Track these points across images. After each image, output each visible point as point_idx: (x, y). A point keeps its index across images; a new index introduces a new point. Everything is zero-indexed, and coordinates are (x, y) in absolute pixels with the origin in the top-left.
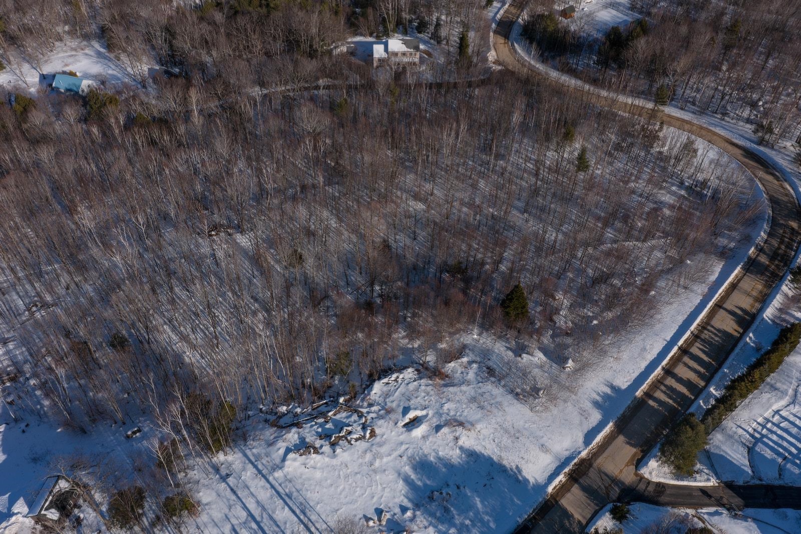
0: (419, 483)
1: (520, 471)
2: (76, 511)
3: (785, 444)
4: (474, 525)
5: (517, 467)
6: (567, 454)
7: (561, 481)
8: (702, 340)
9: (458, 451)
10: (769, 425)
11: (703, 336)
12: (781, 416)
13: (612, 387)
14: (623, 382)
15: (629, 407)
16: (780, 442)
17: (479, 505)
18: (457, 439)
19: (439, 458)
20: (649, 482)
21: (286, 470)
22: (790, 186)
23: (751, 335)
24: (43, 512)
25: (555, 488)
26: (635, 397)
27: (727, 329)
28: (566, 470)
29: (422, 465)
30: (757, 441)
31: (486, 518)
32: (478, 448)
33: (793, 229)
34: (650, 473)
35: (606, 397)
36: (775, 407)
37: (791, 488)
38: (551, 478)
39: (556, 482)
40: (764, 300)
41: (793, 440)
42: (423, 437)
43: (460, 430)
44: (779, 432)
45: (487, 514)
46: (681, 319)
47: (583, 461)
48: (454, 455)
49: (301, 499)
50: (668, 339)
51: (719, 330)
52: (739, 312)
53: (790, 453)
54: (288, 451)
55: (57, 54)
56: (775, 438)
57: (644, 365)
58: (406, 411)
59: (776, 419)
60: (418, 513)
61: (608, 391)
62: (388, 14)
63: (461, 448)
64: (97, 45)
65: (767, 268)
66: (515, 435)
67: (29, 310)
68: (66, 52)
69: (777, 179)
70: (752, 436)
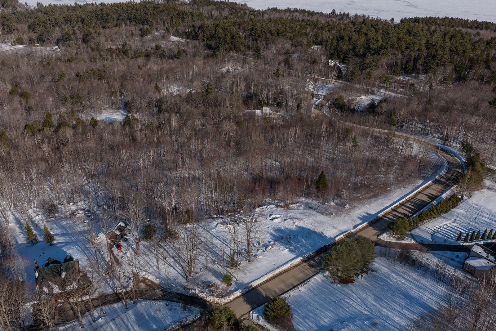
0: (277, 235)
1: (323, 233)
2: (125, 236)
3: (448, 234)
4: (301, 247)
5: (322, 232)
6: (345, 230)
7: (342, 237)
8: (411, 202)
9: (294, 226)
10: (442, 228)
11: (411, 201)
12: (447, 226)
13: (367, 213)
14: (373, 212)
15: (375, 219)
16: (446, 233)
17: (304, 242)
18: (294, 223)
19: (286, 228)
20: (383, 241)
21: (217, 229)
22: (458, 158)
23: (435, 201)
24: (114, 230)
25: (339, 239)
26: (378, 216)
27: (423, 199)
28: (345, 234)
29: (279, 230)
30: (435, 232)
31: (307, 246)
32: (304, 226)
33: (459, 172)
34: (384, 238)
35: (364, 216)
36: (445, 223)
37: (450, 245)
38: (337, 236)
39: (340, 237)
40: (442, 192)
41: (453, 233)
42: (279, 223)
43: (295, 220)
44: (446, 230)
45: (308, 245)
46: (401, 196)
47: (352, 233)
48: (293, 228)
49: (224, 238)
50: (395, 201)
51: (420, 200)
52: (430, 195)
53: (451, 236)
54: (218, 224)
55: (104, 114)
56: (444, 232)
57: (382, 208)
58: (270, 215)
59: (445, 226)
60: (276, 242)
61: (366, 215)
62: (263, 99)
63: (296, 226)
64: (122, 112)
65: (444, 183)
66: (321, 223)
67: (95, 191)
68: (108, 113)
69: (452, 156)
70: (433, 231)
